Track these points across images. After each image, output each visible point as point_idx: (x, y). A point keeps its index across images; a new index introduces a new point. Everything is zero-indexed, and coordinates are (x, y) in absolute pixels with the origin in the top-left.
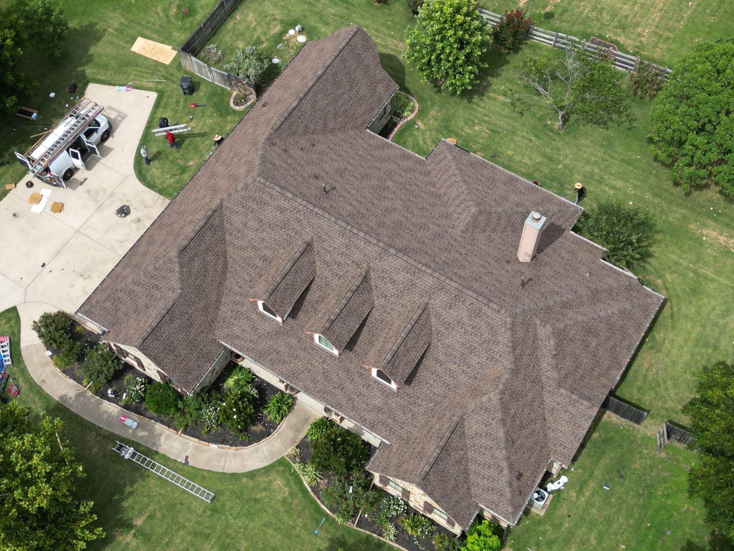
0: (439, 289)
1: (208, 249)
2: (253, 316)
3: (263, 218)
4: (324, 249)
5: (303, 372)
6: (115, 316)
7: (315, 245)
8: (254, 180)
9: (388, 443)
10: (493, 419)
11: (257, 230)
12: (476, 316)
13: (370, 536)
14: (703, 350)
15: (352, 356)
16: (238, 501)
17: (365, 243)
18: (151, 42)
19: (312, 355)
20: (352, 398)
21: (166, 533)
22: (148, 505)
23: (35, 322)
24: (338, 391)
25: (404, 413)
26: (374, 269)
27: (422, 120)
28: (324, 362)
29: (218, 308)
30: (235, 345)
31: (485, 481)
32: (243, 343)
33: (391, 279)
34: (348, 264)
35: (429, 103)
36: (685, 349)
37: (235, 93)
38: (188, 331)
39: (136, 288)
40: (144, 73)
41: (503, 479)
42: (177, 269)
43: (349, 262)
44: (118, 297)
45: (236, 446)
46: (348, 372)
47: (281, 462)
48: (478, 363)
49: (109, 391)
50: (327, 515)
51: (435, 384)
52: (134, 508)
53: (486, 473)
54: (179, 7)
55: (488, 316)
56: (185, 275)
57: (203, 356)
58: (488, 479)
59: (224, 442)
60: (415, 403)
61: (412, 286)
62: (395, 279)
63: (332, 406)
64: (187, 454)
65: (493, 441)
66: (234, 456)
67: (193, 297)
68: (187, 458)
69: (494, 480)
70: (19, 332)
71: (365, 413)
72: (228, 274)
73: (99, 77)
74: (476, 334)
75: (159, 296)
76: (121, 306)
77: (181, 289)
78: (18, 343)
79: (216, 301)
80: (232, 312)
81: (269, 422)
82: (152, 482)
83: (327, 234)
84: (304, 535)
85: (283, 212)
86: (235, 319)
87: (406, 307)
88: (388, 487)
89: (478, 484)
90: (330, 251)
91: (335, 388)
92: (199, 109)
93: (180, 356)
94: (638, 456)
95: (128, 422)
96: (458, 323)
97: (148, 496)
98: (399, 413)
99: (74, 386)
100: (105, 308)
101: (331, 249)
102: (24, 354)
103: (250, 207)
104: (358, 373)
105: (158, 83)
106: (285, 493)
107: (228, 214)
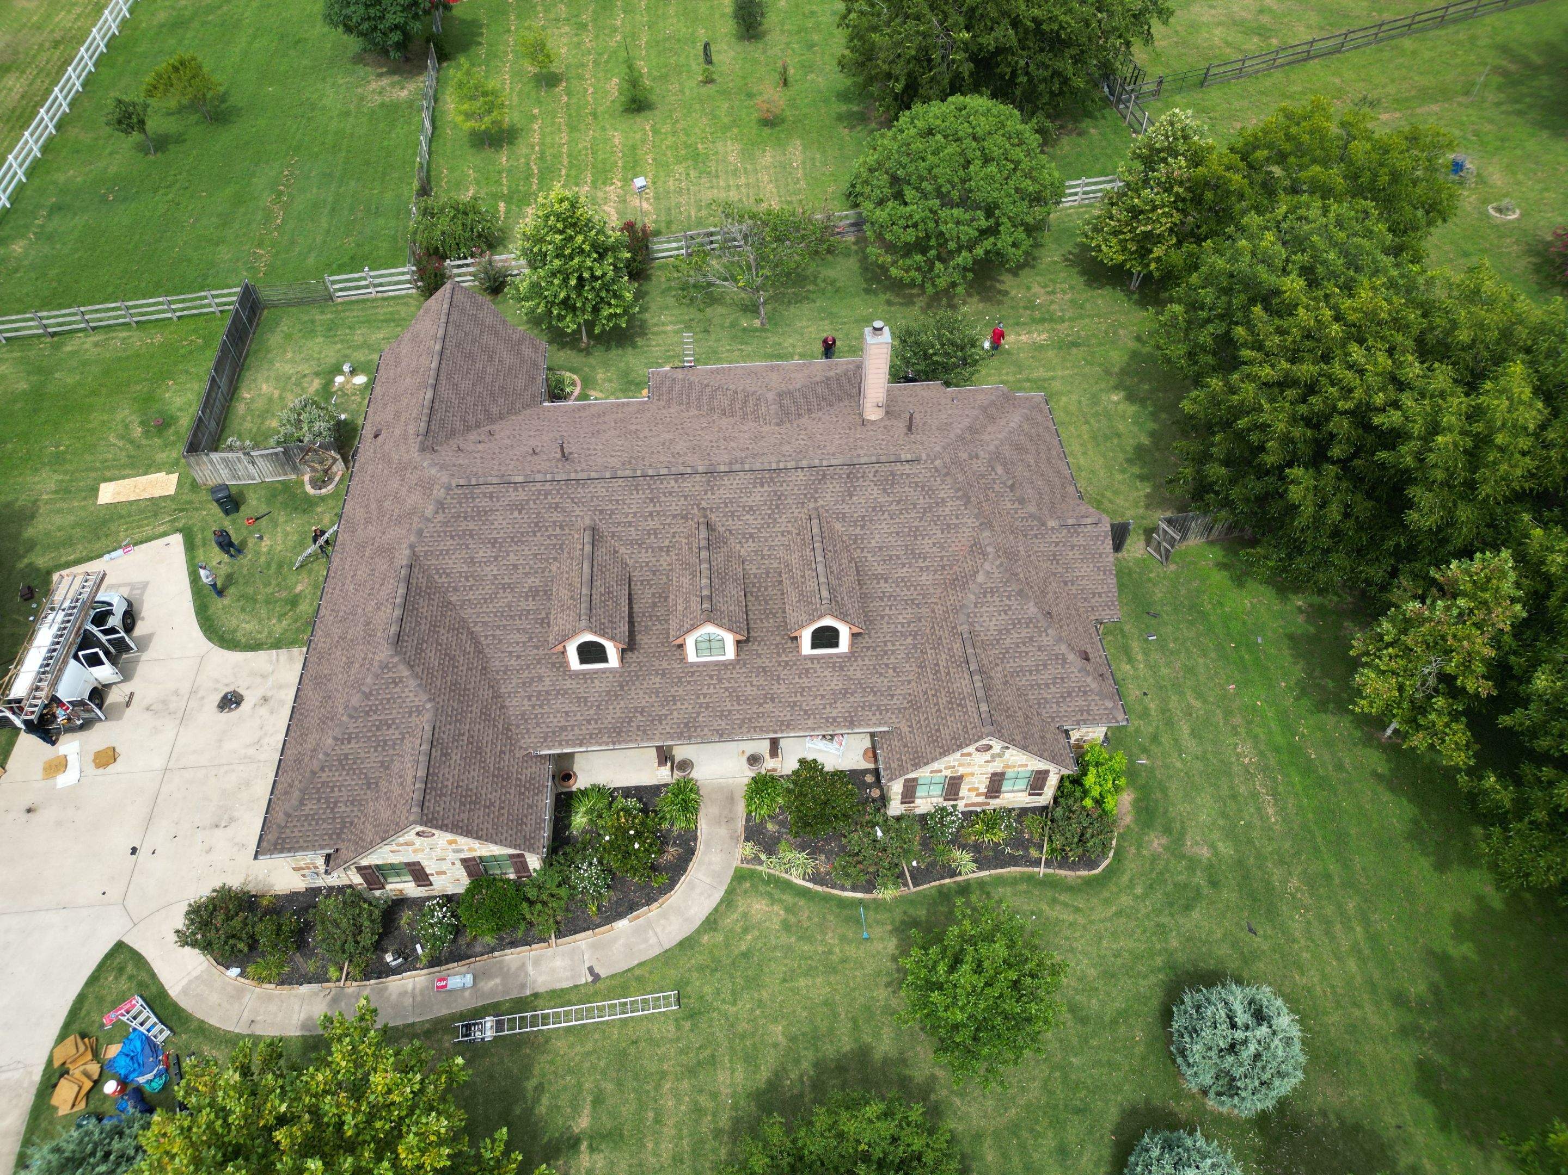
0: (820, 481)
1: (435, 626)
2: (569, 684)
3: (494, 535)
4: (619, 524)
5: (698, 713)
6: (334, 818)
7: (602, 526)
8: (449, 488)
9: (886, 729)
10: (1009, 598)
11: (496, 558)
12: (893, 483)
13: (941, 885)
14: (1108, 444)
15: (755, 647)
16: (718, 975)
17: (676, 481)
18: (126, 481)
19: (695, 682)
20: (795, 703)
21: (642, 1106)
22: (580, 1085)
23: (177, 932)
24: (769, 706)
25: (881, 674)
26: (711, 509)
27: (594, 389)
28: (720, 680)
29: (502, 707)
30: (567, 742)
31: (1053, 689)
32: (577, 731)
33: (744, 507)
34: (669, 525)
35: (586, 369)
36: (1090, 453)
37: (306, 478)
38: (481, 761)
39: (346, 748)
40: (139, 521)
41: (1073, 669)
42: (406, 673)
43: (668, 521)
44: (323, 783)
45: (656, 900)
46: (765, 672)
47: (739, 877)
48: (934, 544)
49: (389, 958)
50: (860, 901)
51: (894, 612)
52: (558, 1107)
53: (1047, 676)
54: (142, 423)
55: (908, 475)
56: (424, 676)
57: (526, 789)
58: (1054, 684)
59: (632, 907)
60: (886, 652)
61: (779, 499)
62: (751, 503)
63: (775, 732)
64: (587, 965)
65: (1027, 627)
66: (664, 916)
67: (455, 705)
68: (591, 970)
69: (1062, 679)
70: (153, 976)
71: (828, 709)
72: (486, 651)
73: (63, 559)
74: (907, 509)
75: (397, 736)
76: (337, 794)
77: (430, 700)
78: (162, 993)
79: (493, 697)
80: (529, 700)
81: (679, 836)
82: (560, 1045)
83: (611, 501)
84: (851, 951)
85: (523, 508)
86: (541, 706)
87: (788, 532)
88: (918, 801)
89: (1045, 699)
90: (630, 523)
91: (760, 705)
92: (263, 522)
93: (492, 804)
94: (1150, 585)
95: (455, 982)
96: (874, 509)
97: (570, 1071)
98: (874, 679)
99: (316, 994)
100: (307, 816)
101: (630, 518)
102: (184, 1003)
103: (464, 531)
104: (779, 665)
105: (172, 521)
106: (778, 914)
107: (434, 562)
